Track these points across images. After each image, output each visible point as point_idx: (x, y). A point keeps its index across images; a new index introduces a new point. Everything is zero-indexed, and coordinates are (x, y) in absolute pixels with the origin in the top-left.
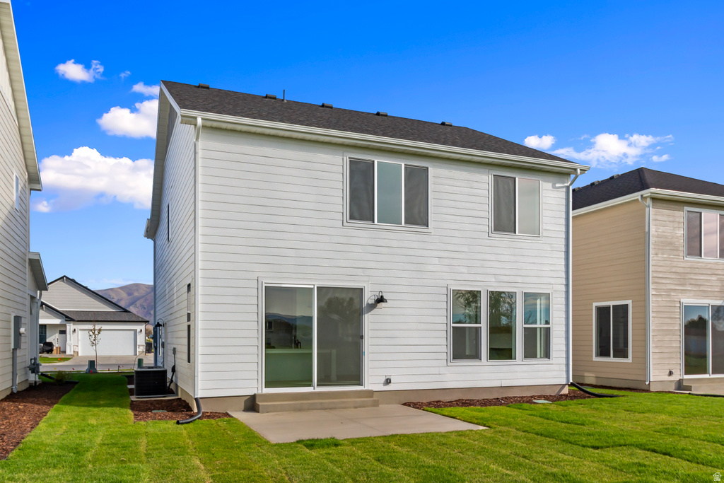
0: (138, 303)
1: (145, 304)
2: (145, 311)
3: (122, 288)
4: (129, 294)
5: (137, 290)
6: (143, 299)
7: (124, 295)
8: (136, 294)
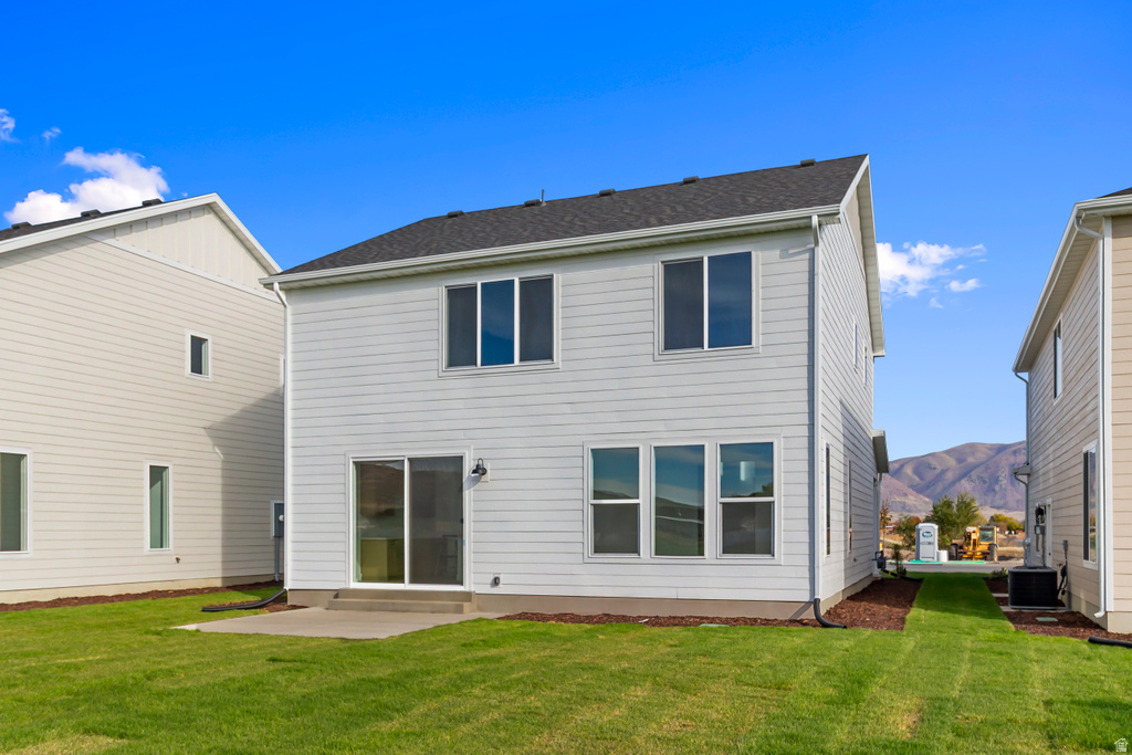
0: (974, 474)
1: (985, 476)
2: (986, 486)
3: (948, 452)
4: (960, 461)
5: (973, 454)
6: (982, 467)
7: (952, 462)
8: (971, 460)
